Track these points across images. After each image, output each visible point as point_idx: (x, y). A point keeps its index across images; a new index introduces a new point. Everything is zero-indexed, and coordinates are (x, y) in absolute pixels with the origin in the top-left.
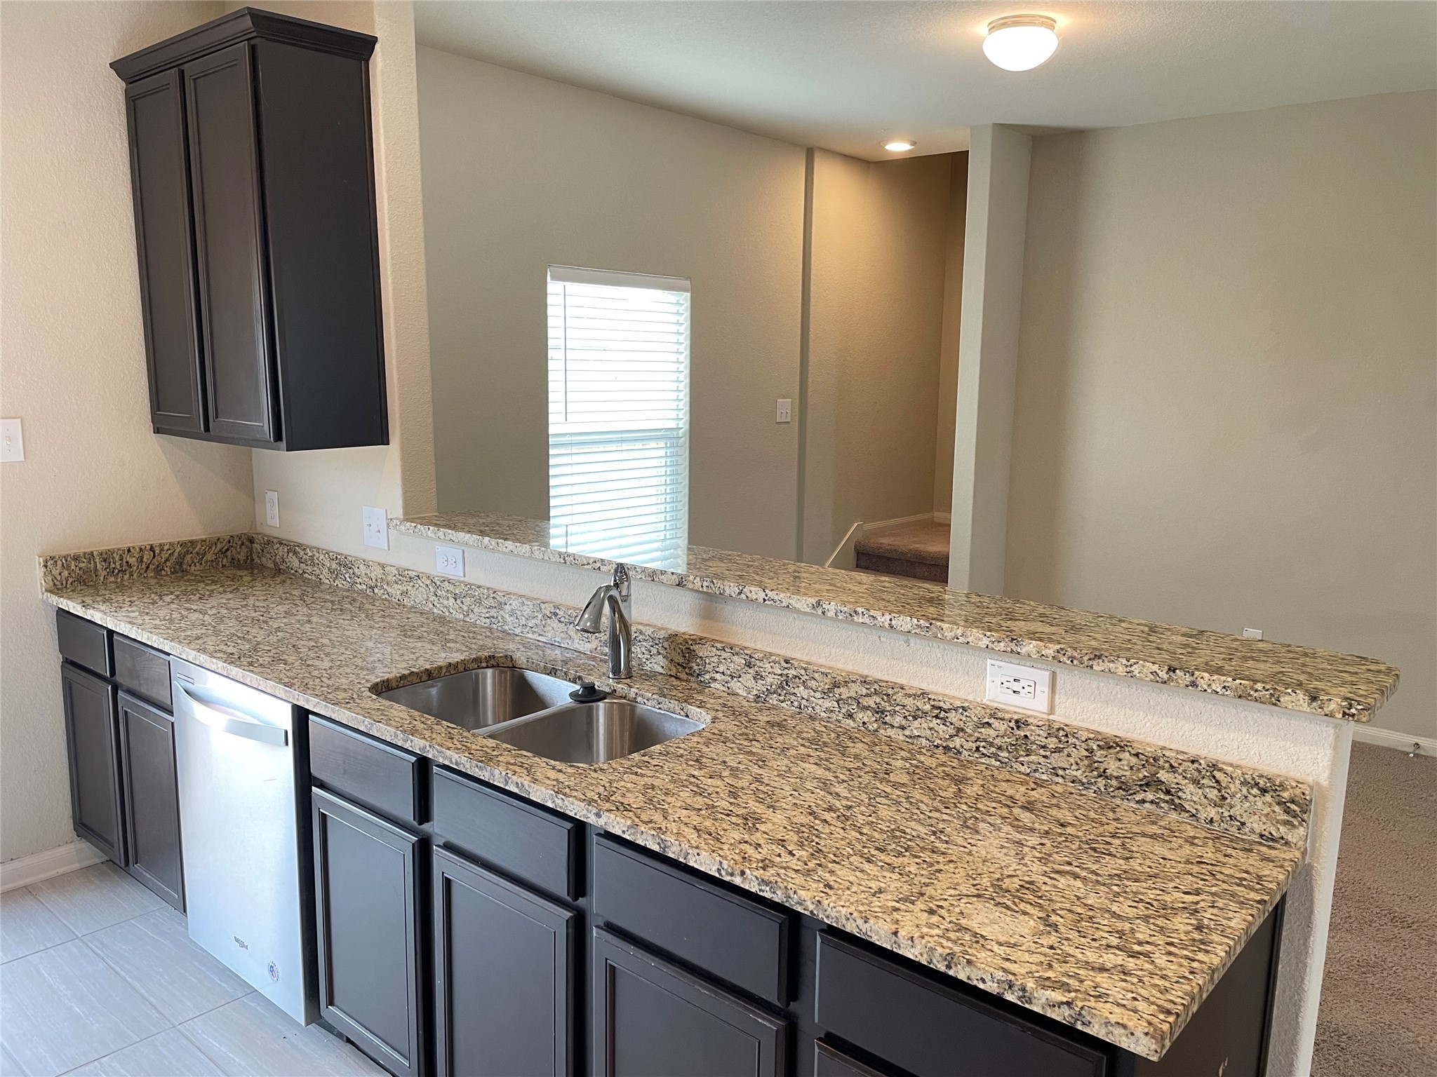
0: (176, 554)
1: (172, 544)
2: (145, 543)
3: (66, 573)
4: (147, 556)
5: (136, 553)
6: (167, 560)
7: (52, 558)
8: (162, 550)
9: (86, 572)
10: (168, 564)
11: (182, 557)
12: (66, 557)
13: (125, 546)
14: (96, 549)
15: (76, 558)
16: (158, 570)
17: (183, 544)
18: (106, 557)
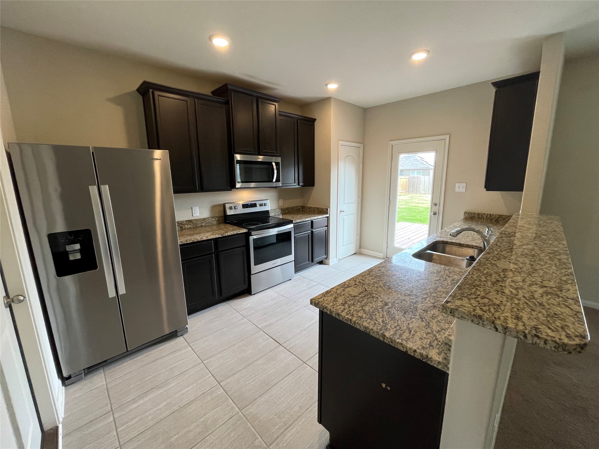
0: (496, 218)
1: (496, 215)
2: (489, 213)
3: (468, 216)
4: (488, 216)
5: (486, 215)
6: (494, 218)
7: (466, 212)
8: (493, 215)
9: (473, 217)
10: (494, 219)
11: (498, 218)
12: (469, 213)
13: (483, 213)
14: (476, 212)
15: (471, 213)
16: (491, 220)
17: (499, 215)
18: (478, 214)
